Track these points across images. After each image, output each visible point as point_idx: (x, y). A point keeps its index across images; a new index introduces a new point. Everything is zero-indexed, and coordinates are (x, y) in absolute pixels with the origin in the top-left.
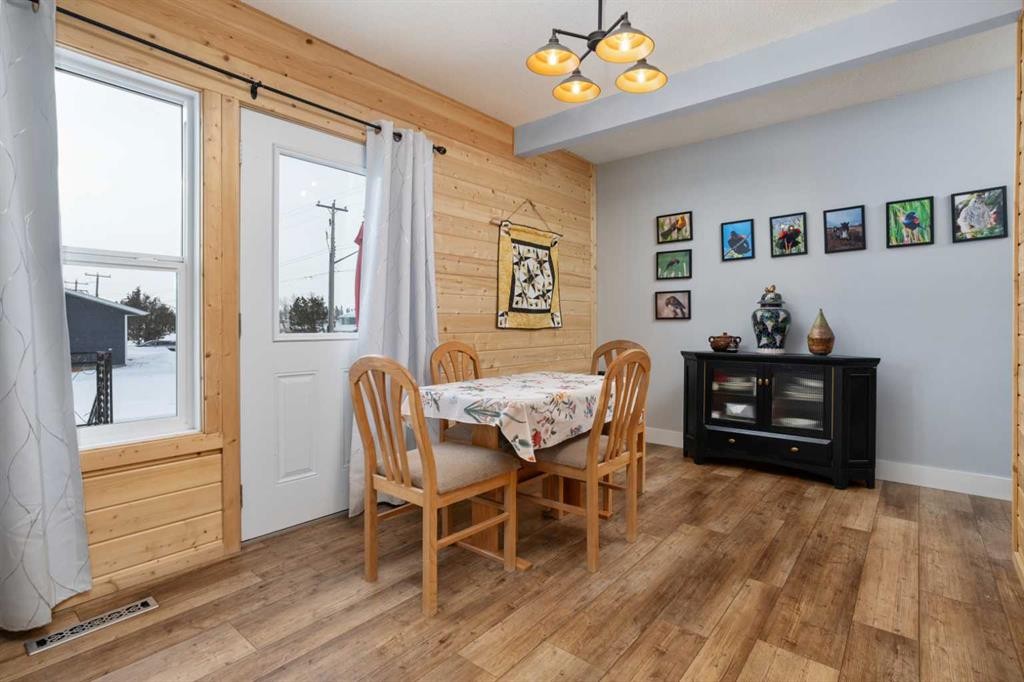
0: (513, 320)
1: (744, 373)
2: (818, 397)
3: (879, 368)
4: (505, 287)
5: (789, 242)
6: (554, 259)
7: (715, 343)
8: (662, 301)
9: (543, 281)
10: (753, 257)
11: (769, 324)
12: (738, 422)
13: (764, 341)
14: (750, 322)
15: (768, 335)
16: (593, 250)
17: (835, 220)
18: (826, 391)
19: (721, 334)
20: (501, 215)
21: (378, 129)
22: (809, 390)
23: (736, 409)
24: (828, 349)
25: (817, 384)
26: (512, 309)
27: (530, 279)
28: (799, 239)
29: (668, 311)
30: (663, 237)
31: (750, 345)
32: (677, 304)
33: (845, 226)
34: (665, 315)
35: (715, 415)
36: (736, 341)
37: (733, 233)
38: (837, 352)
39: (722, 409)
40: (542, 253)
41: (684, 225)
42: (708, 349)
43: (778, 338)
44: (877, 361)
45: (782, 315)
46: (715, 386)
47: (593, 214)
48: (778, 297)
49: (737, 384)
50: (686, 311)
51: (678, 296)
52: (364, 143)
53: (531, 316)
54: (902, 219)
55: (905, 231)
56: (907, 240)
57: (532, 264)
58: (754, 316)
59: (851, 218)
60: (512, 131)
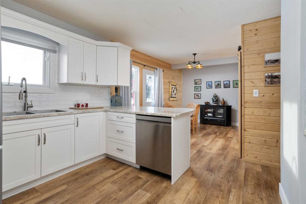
0: (171, 99)
1: (211, 108)
2: (223, 112)
3: (232, 107)
4: (170, 93)
5: (218, 86)
6: (177, 87)
7: (205, 103)
8: (195, 95)
9: (175, 92)
10: (212, 88)
11: (215, 100)
12: (210, 117)
13: (214, 103)
14: (212, 100)
15: (215, 102)
16: (182, 85)
17: (226, 83)
18: (224, 111)
19: (206, 102)
20: (170, 80)
21: (157, 69)
22: (221, 111)
23: (209, 115)
24: (224, 104)
25: (222, 110)
26: (171, 97)
27: (173, 91)
28: (220, 85)
29: (197, 97)
30: (196, 84)
31: (212, 103)
32: (199, 96)
33: (227, 84)
34: (196, 98)
35: (206, 116)
36: (209, 103)
37: (209, 84)
38: (225, 105)
39: (207, 115)
40: (175, 86)
41: (199, 82)
42: (204, 104)
43: (216, 102)
44: (231, 106)
45: (217, 99)
46: (206, 111)
47: (182, 78)
48: (216, 95)
49: (209, 110)
50: (200, 97)
51: (198, 94)
52: (154, 71)
53: (174, 98)
54: (235, 83)
55: (236, 85)
56: (236, 87)
57: (174, 89)
58: (212, 99)
59: (228, 82)
60: (171, 65)
